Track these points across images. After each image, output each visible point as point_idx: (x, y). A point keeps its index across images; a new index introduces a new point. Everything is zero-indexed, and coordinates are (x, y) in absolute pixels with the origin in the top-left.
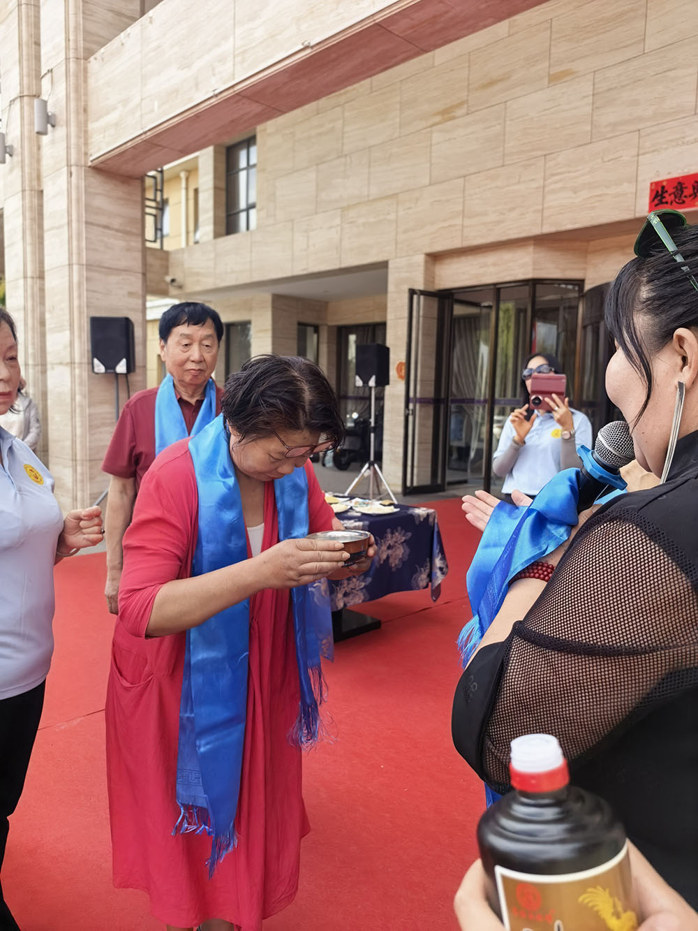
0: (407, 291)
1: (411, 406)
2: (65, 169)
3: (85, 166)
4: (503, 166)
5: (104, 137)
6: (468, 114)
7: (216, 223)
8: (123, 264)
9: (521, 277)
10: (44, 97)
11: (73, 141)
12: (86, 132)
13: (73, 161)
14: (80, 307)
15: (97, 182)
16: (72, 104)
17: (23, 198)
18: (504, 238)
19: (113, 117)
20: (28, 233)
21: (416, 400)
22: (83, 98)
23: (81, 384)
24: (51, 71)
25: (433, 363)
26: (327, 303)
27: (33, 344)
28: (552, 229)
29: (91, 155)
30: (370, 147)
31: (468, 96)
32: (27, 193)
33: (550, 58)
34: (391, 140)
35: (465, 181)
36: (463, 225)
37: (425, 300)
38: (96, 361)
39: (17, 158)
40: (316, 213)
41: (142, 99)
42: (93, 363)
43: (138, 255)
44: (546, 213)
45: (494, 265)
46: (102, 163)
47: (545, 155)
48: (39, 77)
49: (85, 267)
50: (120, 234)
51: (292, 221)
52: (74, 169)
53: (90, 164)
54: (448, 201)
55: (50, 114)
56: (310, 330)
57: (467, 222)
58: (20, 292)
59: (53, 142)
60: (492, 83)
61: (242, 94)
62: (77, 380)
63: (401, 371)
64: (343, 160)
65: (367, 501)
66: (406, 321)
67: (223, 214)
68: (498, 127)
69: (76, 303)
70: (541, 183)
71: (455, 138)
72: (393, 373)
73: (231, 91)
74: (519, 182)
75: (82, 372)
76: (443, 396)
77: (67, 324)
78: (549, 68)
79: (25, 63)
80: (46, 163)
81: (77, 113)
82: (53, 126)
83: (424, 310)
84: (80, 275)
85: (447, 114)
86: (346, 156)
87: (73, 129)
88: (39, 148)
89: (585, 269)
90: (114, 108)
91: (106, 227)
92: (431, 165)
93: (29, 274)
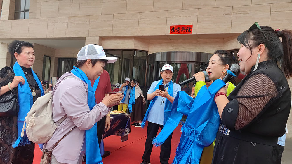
4: (126, 13)
9: (130, 48)
26: (55, 49)
28: (141, 35)
35: (114, 16)
36: (112, 29)
44: (139, 30)
45: (122, 43)
47: (139, 13)
51: (48, 18)
54: (107, 21)
67: (14, 11)
70: (138, 20)
71: (110, 2)
74: (131, 19)
89: (149, 48)
92: (102, 9)
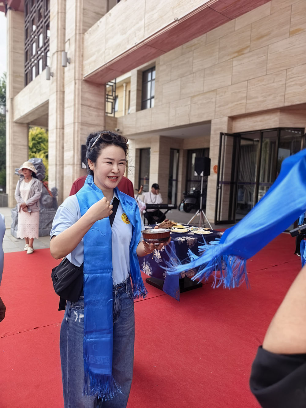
0: (219, 133)
1: (220, 185)
2: (73, 82)
3: (82, 80)
4: (266, 75)
5: (90, 67)
6: (250, 52)
7: (137, 105)
8: (96, 122)
9: (273, 127)
10: (66, 51)
11: (77, 69)
12: (82, 65)
13: (77, 78)
14: (78, 141)
15: (86, 86)
16: (77, 53)
17: (57, 95)
18: (265, 109)
19: (93, 58)
20: (58, 109)
21: (222, 182)
22: (82, 50)
23: (77, 173)
24: (69, 40)
25: (230, 165)
26: (183, 140)
27: (59, 156)
28: (289, 104)
29: (84, 75)
30: (205, 69)
31: (250, 43)
32: (58, 92)
33: (290, 24)
34: (214, 65)
35: (248, 82)
36: (246, 103)
37: (227, 138)
38: (83, 164)
39: (55, 78)
40: (180, 99)
41: (105, 49)
42: (81, 165)
43: (102, 118)
44: (286, 96)
45: (261, 121)
46: (89, 78)
47: (287, 69)
48: (64, 43)
49: (80, 124)
50: (95, 109)
51: (169, 103)
52: (77, 81)
53: (83, 79)
54: (240, 92)
55: (68, 58)
56: (176, 151)
57: (248, 102)
58: (55, 135)
59: (69, 70)
60: (262, 37)
61: (148, 44)
62: (75, 171)
63: (216, 169)
64: (192, 75)
65: (197, 228)
66: (218, 148)
67: (140, 101)
68: (264, 57)
69: (76, 139)
70: (284, 82)
71: (244, 63)
72: (212, 170)
73: (143, 43)
74: (273, 82)
75: (77, 168)
76: (235, 180)
77: (72, 148)
78: (290, 28)
79: (59, 37)
80: (66, 79)
81: (79, 57)
82: (69, 63)
83: (227, 142)
84: (78, 127)
85: (240, 52)
86: (194, 73)
87: (77, 64)
88: (64, 73)
89: (305, 123)
90: (94, 54)
91: (89, 106)
92: (232, 76)
93: (58, 127)
